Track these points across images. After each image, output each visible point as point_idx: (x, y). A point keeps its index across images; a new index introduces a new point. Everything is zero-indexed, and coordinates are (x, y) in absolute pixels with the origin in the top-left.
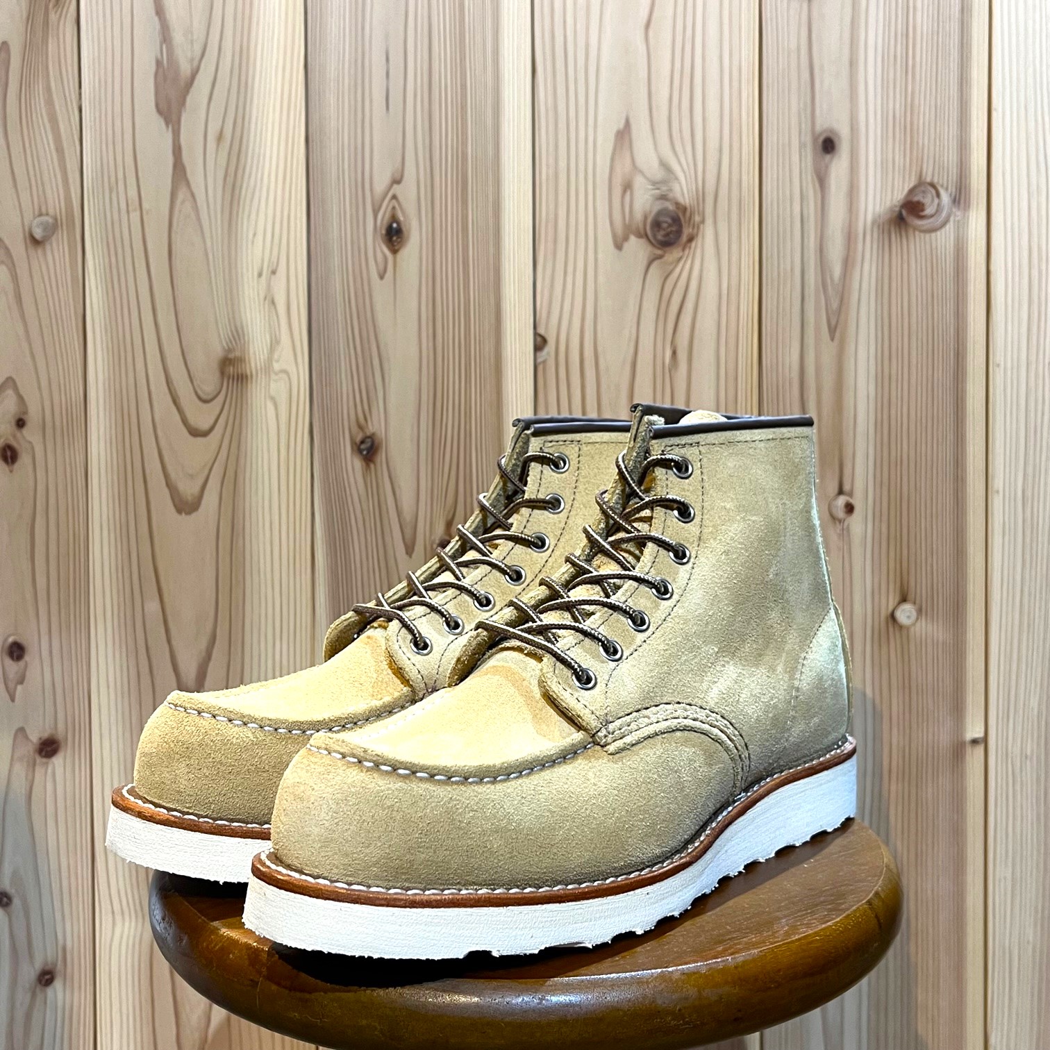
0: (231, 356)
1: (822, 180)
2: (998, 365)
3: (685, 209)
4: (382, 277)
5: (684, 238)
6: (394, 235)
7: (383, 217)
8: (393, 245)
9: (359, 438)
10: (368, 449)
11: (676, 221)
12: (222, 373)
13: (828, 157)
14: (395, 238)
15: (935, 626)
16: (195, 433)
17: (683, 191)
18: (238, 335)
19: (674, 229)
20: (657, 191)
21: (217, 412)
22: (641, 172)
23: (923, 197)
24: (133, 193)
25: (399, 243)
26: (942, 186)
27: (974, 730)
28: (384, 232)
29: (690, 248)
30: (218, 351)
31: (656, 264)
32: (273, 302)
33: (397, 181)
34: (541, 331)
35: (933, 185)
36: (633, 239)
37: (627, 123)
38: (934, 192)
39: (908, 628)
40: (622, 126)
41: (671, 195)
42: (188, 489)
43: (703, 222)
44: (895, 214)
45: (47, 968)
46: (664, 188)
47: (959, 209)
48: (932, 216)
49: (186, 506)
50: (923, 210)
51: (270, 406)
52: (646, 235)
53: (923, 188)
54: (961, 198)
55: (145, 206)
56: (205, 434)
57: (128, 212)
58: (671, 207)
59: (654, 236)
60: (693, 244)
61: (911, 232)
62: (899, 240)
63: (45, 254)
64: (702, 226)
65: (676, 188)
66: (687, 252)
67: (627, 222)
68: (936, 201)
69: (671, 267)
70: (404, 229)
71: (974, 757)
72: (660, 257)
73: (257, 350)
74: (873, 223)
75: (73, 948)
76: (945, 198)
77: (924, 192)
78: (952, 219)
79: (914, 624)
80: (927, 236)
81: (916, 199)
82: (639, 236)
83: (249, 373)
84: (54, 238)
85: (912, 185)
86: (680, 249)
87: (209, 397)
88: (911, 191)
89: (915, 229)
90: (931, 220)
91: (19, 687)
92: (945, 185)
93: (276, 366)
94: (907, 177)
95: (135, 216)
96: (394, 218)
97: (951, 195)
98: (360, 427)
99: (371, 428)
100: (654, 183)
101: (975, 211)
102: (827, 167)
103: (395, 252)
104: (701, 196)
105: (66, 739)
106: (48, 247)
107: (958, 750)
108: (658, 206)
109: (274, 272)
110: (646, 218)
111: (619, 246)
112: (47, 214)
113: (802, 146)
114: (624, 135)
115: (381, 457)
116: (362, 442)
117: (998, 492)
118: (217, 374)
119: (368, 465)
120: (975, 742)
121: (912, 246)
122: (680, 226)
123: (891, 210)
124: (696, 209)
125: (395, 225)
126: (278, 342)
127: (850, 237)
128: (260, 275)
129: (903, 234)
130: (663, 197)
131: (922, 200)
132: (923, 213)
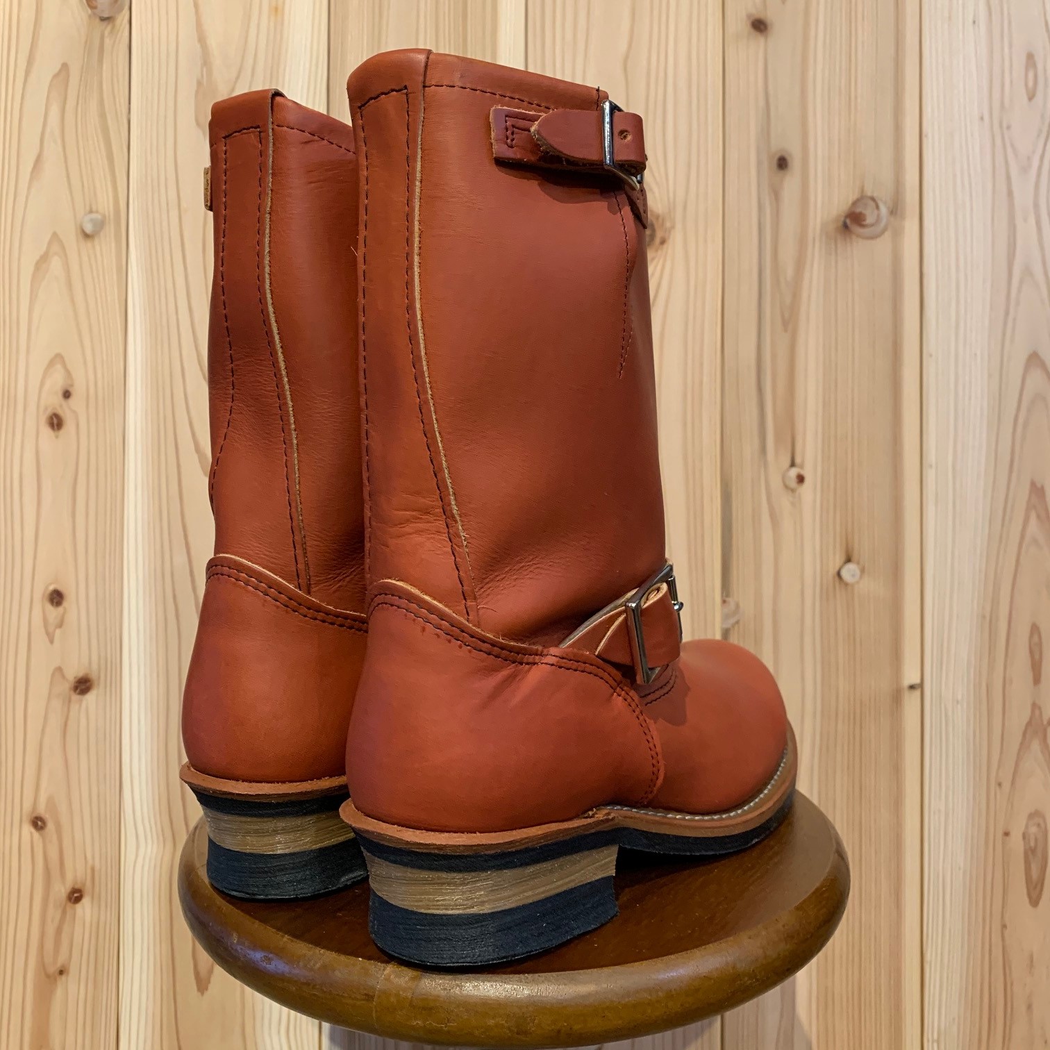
1: (776, 194)
3: (657, 217)
5: (657, 240)
11: (651, 226)
13: (782, 173)
15: (876, 584)
17: (656, 202)
23: (865, 209)
26: (881, 200)
27: (911, 676)
29: (662, 249)
35: (873, 199)
38: (874, 204)
39: (853, 585)
43: (673, 227)
44: (841, 223)
45: (77, 887)
47: (896, 219)
48: (872, 225)
50: (864, 220)
53: (864, 201)
54: (897, 210)
55: (184, 205)
57: (168, 212)
60: (665, 246)
61: (854, 237)
62: (844, 245)
63: (94, 247)
64: (672, 231)
65: (651, 197)
66: (659, 252)
68: (876, 212)
71: (911, 703)
74: (821, 231)
75: (100, 870)
76: (884, 210)
77: (865, 205)
78: (890, 228)
79: (858, 582)
80: (869, 242)
81: (858, 210)
84: (102, 234)
85: (855, 198)
86: (653, 250)
88: (855, 203)
89: (858, 236)
90: (872, 228)
91: (58, 632)
92: (884, 199)
94: (850, 191)
95: (174, 214)
97: (888, 208)
101: (909, 222)
102: (781, 182)
104: (672, 205)
105: (99, 678)
106: (96, 241)
107: (896, 698)
112: (97, 212)
113: (759, 163)
117: (931, 465)
120: (912, 687)
121: (855, 250)
122: (654, 230)
123: (837, 219)
124: (668, 216)
127: (801, 242)
129: (848, 240)
131: (864, 212)
132: (864, 223)
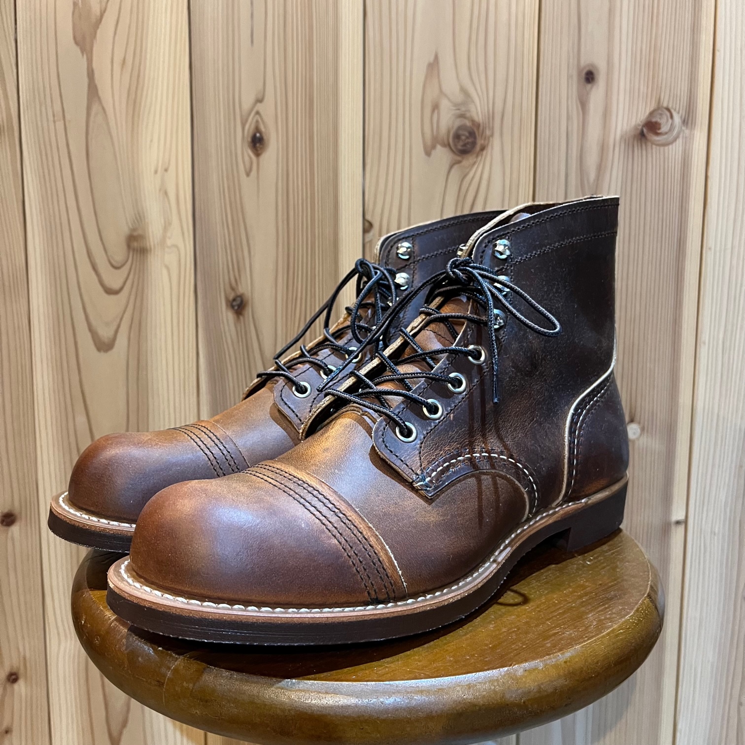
0: (135, 234)
1: (583, 104)
2: (710, 249)
3: (478, 126)
4: (248, 175)
5: (478, 147)
6: (257, 142)
7: (249, 128)
8: (257, 150)
9: (231, 298)
10: (239, 305)
11: (472, 134)
12: (129, 246)
13: (589, 86)
14: (258, 145)
15: (654, 441)
16: (109, 291)
17: (478, 112)
18: (140, 218)
19: (470, 140)
20: (458, 111)
21: (125, 276)
22: (446, 96)
23: (660, 119)
24: (57, 107)
25: (261, 148)
26: (675, 110)
27: (678, 514)
28: (250, 139)
29: (482, 155)
30: (125, 230)
31: (456, 167)
32: (166, 193)
33: (260, 100)
34: (368, 217)
35: (668, 109)
36: (439, 147)
37: (436, 57)
38: (668, 114)
39: (634, 441)
40: (432, 59)
41: (468, 115)
42: (105, 333)
43: (492, 135)
44: (639, 131)
45: (14, 670)
46: (463, 109)
47: (687, 127)
48: (666, 133)
49: (104, 346)
50: (659, 129)
51: (165, 272)
52: (449, 145)
53: (660, 112)
54: (688, 120)
55: (68, 117)
56: (116, 292)
57: (54, 122)
58: (468, 123)
59: (455, 145)
60: (484, 152)
61: (649, 144)
62: (640, 151)
64: (491, 139)
65: (473, 109)
66: (479, 158)
67: (435, 133)
68: (670, 121)
69: (468, 170)
70: (265, 137)
71: (677, 535)
72: (459, 162)
73: (154, 230)
74: (622, 137)
75: (31, 659)
76: (677, 119)
77: (661, 114)
78: (681, 136)
79: (638, 439)
80: (662, 148)
81: (654, 120)
82: (444, 145)
83: (148, 247)
85: (652, 109)
86: (475, 155)
87: (119, 265)
88: (652, 114)
89: (653, 143)
90: (665, 137)
92: (677, 109)
93: (169, 242)
94: (649, 103)
95: (60, 125)
96: (257, 130)
97: (681, 117)
98: (233, 289)
99: (241, 290)
100: (457, 105)
101: (699, 129)
102: (588, 94)
103: (258, 155)
104: (491, 117)
105: (21, 513)
107: (666, 529)
108: (458, 123)
109: (166, 170)
110: (449, 132)
111: (428, 153)
113: (569, 77)
114: (434, 66)
115: (248, 312)
116: (234, 300)
117: (704, 343)
118: (125, 247)
119: (238, 318)
120: (678, 523)
121: (649, 155)
122: (475, 138)
123: (636, 128)
124: (487, 125)
125: (258, 135)
126: (170, 224)
127: (603, 148)
128: (156, 172)
129: (644, 147)
130: (462, 116)
131: (659, 120)
132: (659, 131)
